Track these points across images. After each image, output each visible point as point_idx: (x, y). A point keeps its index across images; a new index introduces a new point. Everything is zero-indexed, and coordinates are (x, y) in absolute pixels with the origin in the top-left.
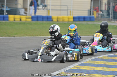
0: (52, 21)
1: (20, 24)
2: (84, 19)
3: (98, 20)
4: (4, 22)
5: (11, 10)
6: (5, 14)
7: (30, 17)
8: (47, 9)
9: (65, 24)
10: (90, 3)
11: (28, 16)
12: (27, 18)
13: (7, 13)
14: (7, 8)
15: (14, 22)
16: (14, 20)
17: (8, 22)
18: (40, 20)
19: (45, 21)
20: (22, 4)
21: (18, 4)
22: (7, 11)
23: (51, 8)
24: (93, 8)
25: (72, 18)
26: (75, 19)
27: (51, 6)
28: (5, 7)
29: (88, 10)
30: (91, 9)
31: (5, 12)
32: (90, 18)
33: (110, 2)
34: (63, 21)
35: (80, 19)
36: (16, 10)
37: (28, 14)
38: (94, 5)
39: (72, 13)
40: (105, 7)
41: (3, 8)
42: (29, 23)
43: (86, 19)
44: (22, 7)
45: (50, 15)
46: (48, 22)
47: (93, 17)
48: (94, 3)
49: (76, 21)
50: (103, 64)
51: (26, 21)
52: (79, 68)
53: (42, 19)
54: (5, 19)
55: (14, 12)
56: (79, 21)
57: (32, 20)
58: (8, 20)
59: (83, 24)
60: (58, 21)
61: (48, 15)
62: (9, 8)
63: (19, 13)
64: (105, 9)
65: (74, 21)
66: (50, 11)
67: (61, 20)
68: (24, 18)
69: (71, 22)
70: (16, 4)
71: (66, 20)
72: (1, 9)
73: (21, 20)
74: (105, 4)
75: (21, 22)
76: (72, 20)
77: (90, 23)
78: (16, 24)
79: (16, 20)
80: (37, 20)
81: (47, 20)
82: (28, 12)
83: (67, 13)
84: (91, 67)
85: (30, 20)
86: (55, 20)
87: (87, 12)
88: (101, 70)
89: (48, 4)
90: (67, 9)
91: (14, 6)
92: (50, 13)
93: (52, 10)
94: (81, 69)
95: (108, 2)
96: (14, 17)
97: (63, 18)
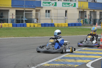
0: (55, 26)
1: (34, 29)
2: (75, 25)
3: (84, 25)
4: (23, 27)
5: (28, 20)
6: (24, 22)
7: (41, 24)
8: (51, 19)
9: (62, 28)
10: (78, 14)
11: (39, 24)
12: (38, 25)
13: (25, 22)
14: (26, 18)
15: (30, 27)
16: (30, 26)
17: (26, 27)
18: (47, 26)
19: (50, 26)
20: (35, 16)
21: (32, 16)
22: (25, 21)
23: (53, 18)
24: (81, 17)
25: (67, 24)
26: (69, 25)
27: (53, 17)
28: (24, 18)
29: (78, 19)
30: (79, 18)
31: (24, 21)
32: (79, 24)
33: (91, 13)
34: (61, 26)
35: (72, 25)
36: (31, 20)
37: (39, 22)
38: (81, 16)
39: (67, 21)
40: (88, 17)
41: (23, 19)
42: (40, 28)
43: (76, 25)
44: (35, 18)
45: (53, 23)
46: (52, 27)
47: (81, 24)
48: (81, 14)
49: (70, 26)
50: (85, 53)
51: (38, 27)
52: (69, 56)
53: (48, 25)
54: (24, 26)
55: (30, 21)
56: (72, 26)
57: (42, 26)
58: (26, 26)
59: (74, 28)
60: (58, 26)
61: (52, 23)
62: (27, 18)
63: (34, 21)
64: (88, 18)
65: (68, 26)
66: (53, 20)
67: (60, 26)
68: (36, 25)
69: (66, 27)
70: (31, 16)
71: (64, 25)
72: (22, 20)
73: (34, 26)
74: (88, 15)
75: (34, 27)
76: (67, 26)
77: (78, 27)
78: (31, 29)
79: (31, 26)
80: (45, 26)
81: (52, 26)
82: (39, 21)
83: (64, 21)
84: (77, 55)
85: (40, 26)
86: (56, 26)
87: (77, 20)
88: (83, 57)
89: (52, 15)
90: (64, 18)
91: (30, 17)
92: (53, 21)
93: (54, 19)
94: (70, 56)
95: (90, 13)
96: (30, 24)
97: (61, 24)
